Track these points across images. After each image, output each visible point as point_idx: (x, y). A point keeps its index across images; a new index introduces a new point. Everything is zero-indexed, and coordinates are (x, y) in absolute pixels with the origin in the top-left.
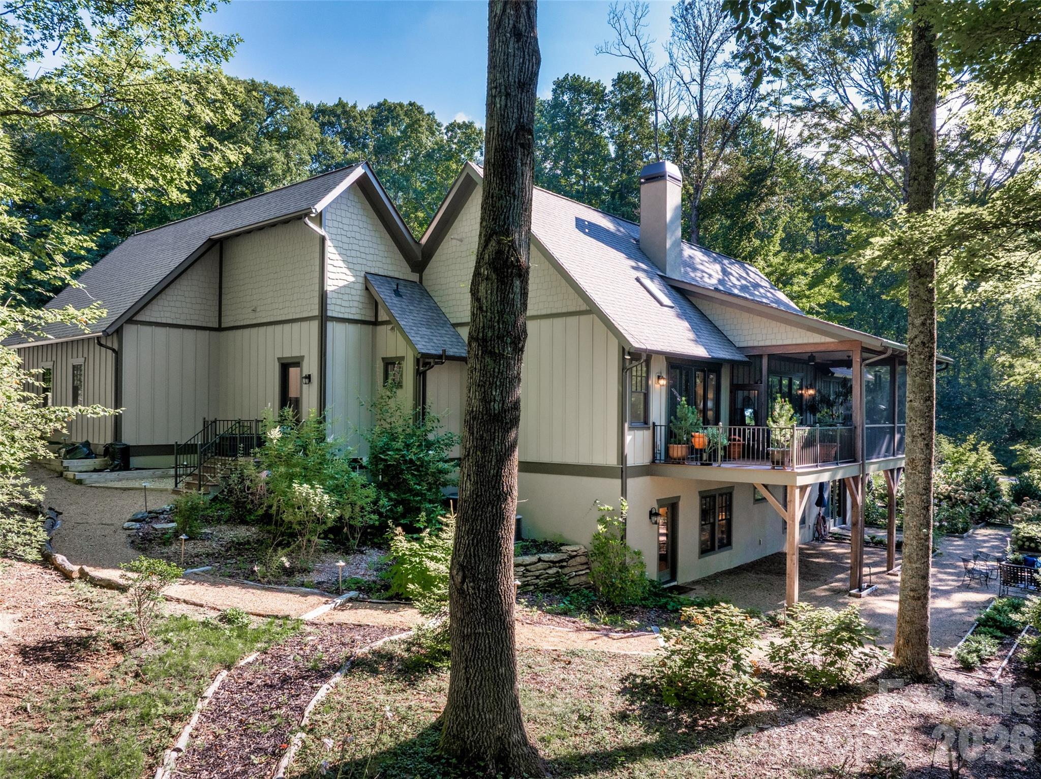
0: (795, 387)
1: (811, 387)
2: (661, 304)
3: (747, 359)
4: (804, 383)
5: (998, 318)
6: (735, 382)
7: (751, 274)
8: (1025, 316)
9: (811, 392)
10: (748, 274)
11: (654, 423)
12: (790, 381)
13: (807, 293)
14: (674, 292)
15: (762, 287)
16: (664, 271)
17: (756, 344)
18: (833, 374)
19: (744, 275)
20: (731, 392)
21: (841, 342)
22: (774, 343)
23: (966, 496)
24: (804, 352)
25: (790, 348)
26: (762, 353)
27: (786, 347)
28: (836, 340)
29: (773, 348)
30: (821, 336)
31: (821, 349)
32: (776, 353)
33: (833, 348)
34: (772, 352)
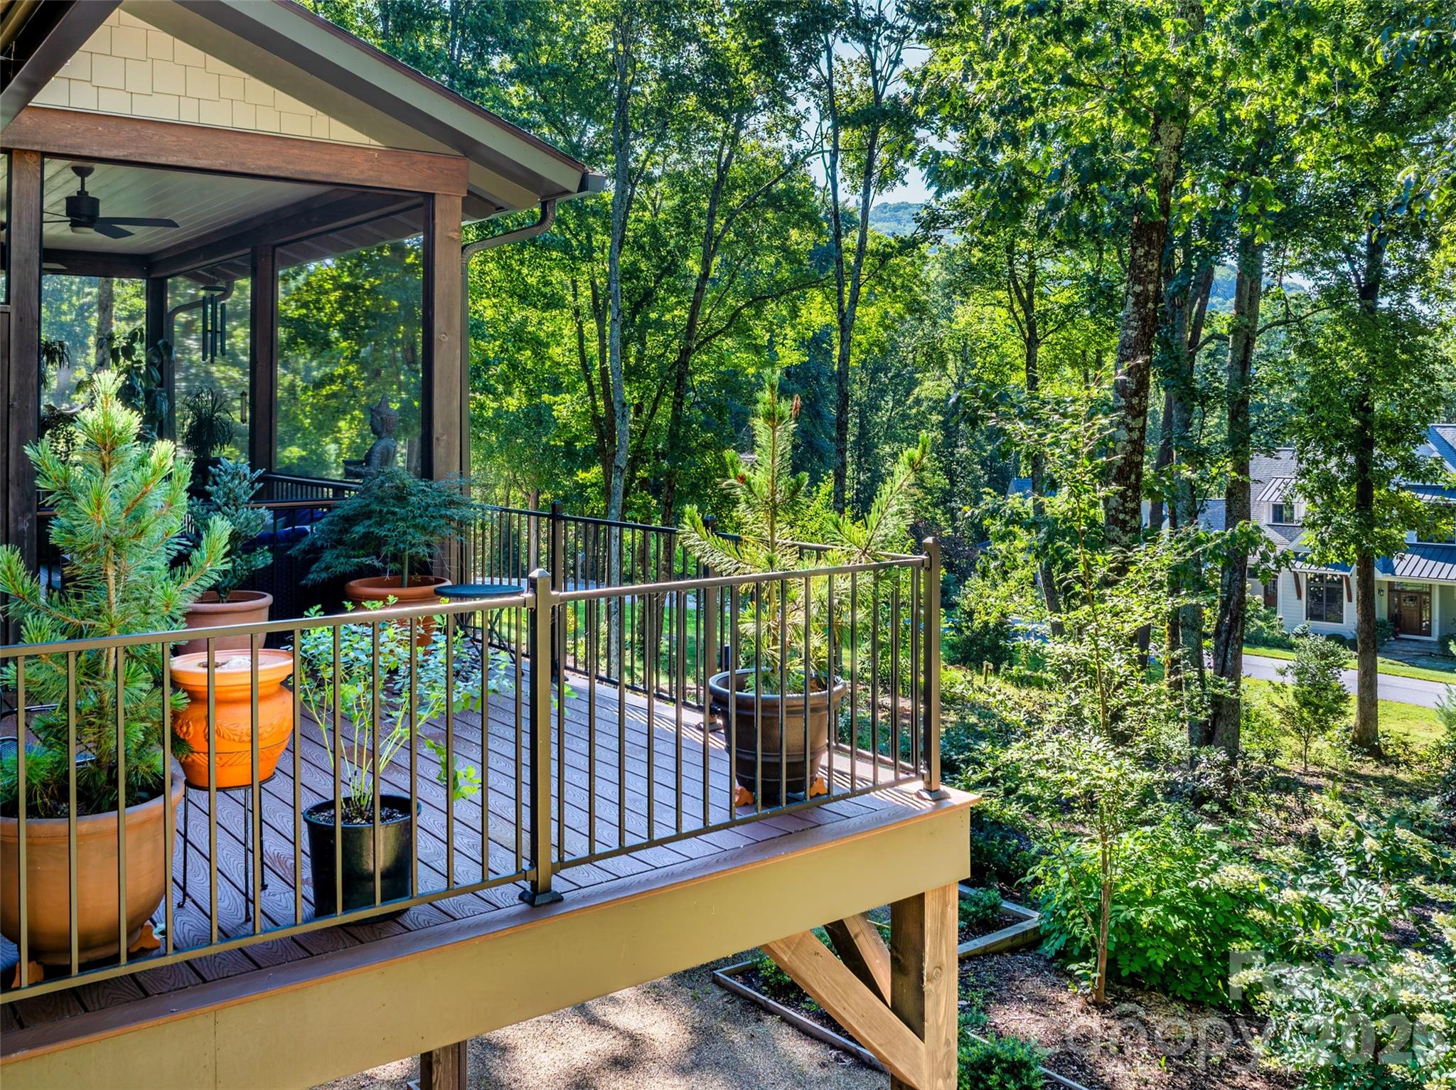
21: (393, 151)
24: (236, 169)
25: (169, 139)
26: (14, 142)
27: (150, 131)
28: (373, 142)
29: (81, 125)
30: (312, 111)
31: (313, 168)
32: (96, 154)
33: (362, 172)
34: (72, 146)
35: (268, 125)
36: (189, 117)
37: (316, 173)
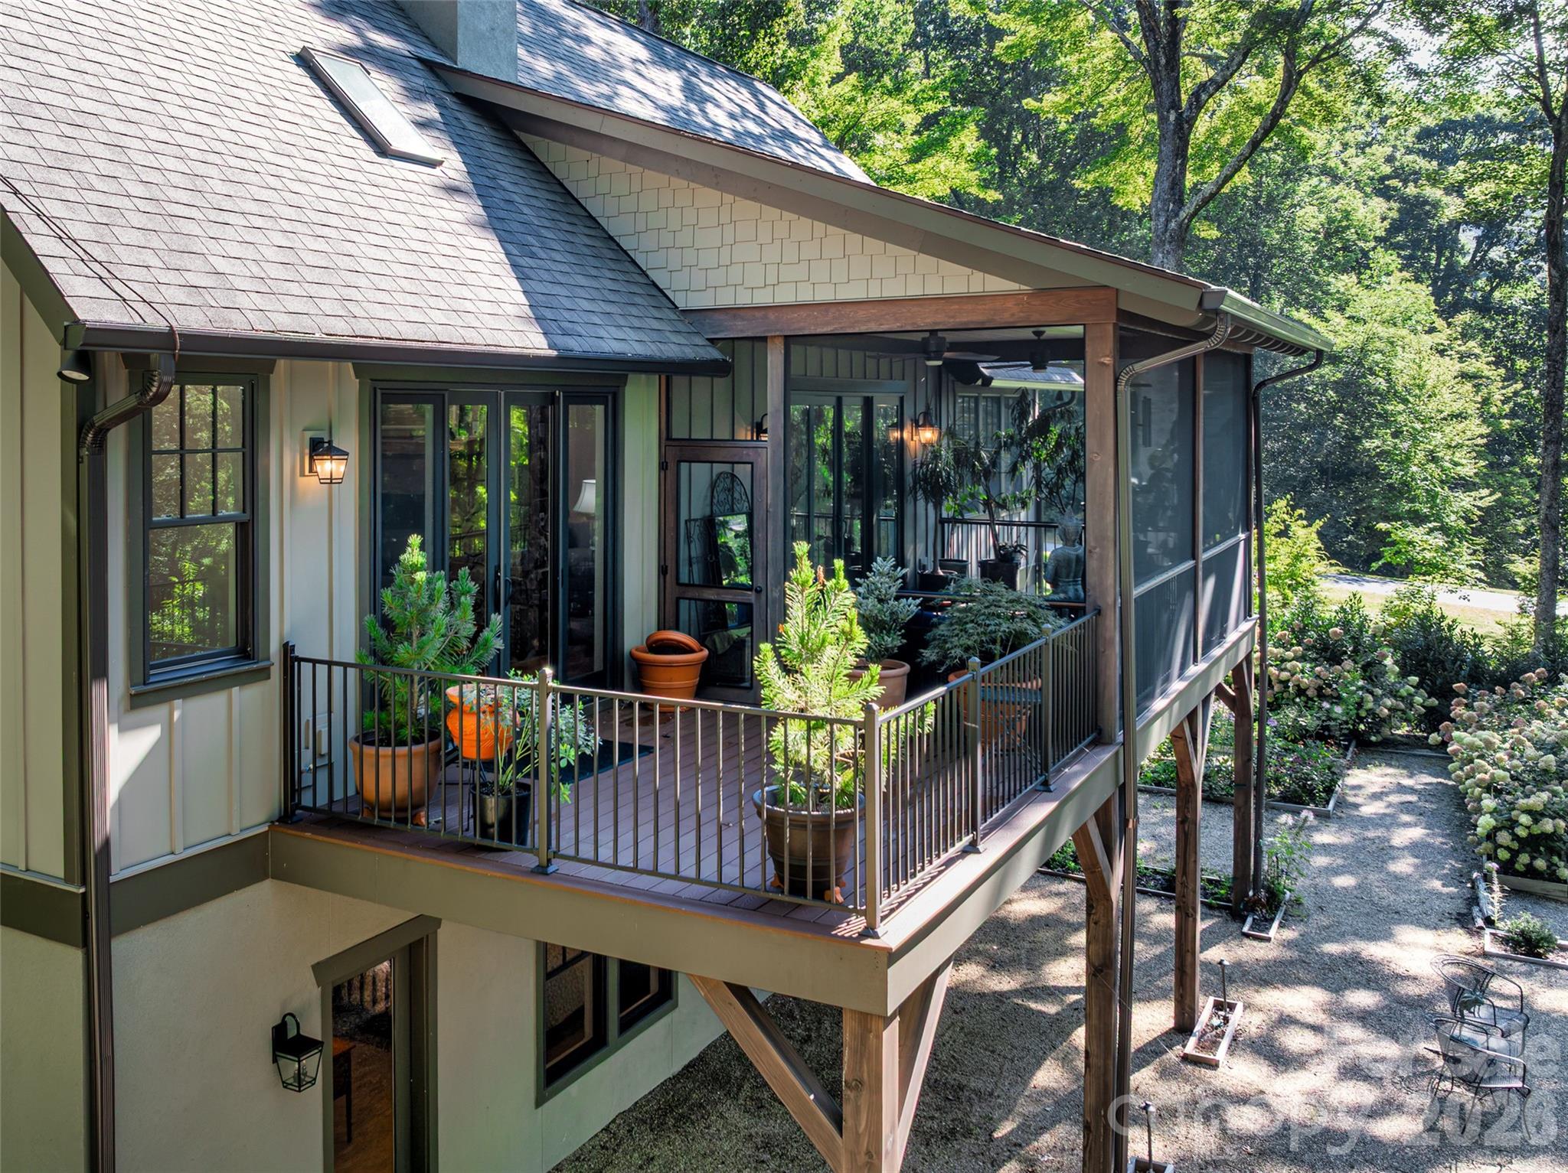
0: (880, 424)
1: (927, 419)
2: (381, 147)
3: (714, 354)
4: (908, 412)
5: (1288, 234)
6: (678, 433)
7: (771, 108)
8: (1339, 231)
9: (928, 435)
10: (762, 107)
11: (287, 649)
12: (868, 405)
13: (909, 170)
14: (466, 118)
15: (796, 139)
16: (451, 52)
17: (744, 299)
18: (987, 381)
19: (752, 108)
20: (663, 466)
21: (1040, 292)
22: (805, 296)
23: (1305, 674)
24: (909, 328)
25: (861, 313)
26: (765, 331)
27: (848, 310)
28: (1023, 287)
29: (803, 313)
30: (968, 271)
31: (970, 319)
32: (813, 332)
33: (1013, 315)
34: (800, 329)
35: (934, 289)
36: (875, 294)
37: (972, 322)
